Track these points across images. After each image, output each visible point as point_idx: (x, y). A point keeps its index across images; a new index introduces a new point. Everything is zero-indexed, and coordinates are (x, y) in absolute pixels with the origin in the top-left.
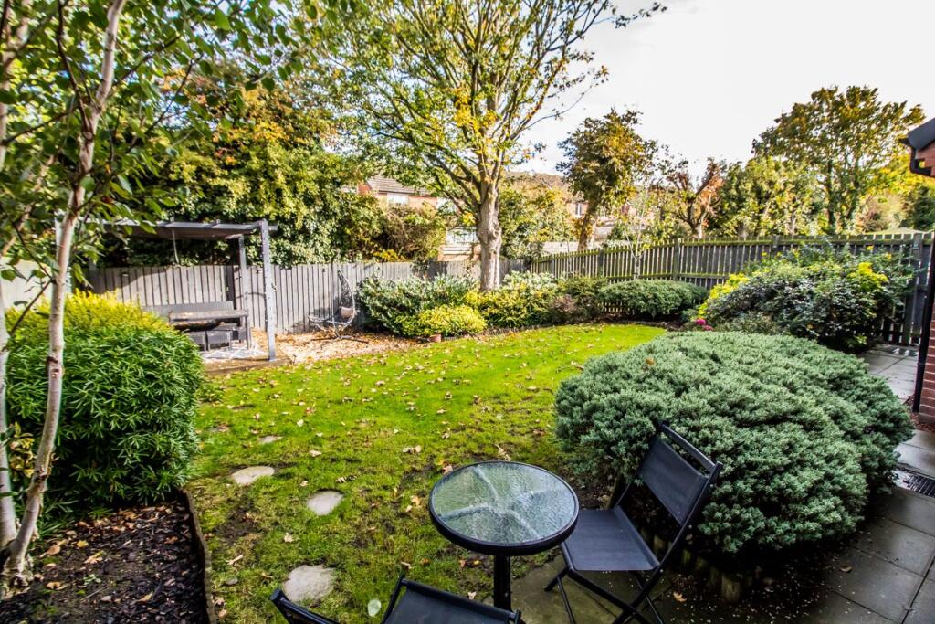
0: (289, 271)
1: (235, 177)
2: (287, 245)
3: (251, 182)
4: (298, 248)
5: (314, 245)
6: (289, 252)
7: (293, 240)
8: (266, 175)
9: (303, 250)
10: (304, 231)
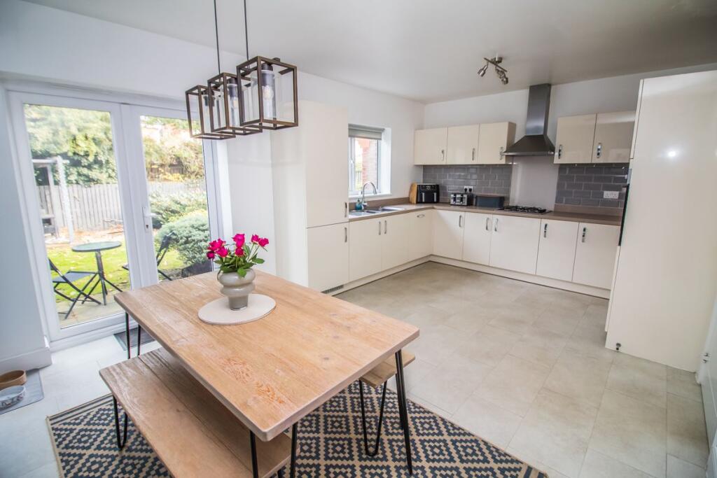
0: (89, 189)
1: (39, 126)
2: (85, 171)
3: (53, 130)
4: (94, 174)
5: (107, 172)
6: (87, 176)
7: (89, 167)
8: (63, 125)
9: (99, 175)
10: (96, 161)
